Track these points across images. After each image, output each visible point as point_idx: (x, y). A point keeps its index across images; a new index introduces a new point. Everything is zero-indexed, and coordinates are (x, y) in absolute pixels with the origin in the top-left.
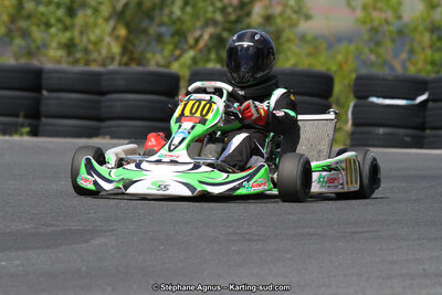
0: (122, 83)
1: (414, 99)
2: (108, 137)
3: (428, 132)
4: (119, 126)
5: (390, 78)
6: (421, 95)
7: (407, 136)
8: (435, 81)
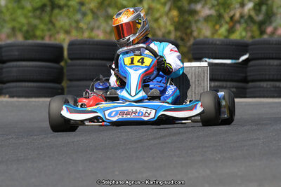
0: (16, 53)
1: (238, 59)
2: (7, 96)
3: (250, 84)
4: (16, 87)
5: (218, 42)
6: (243, 55)
7: (233, 87)
8: (254, 44)
